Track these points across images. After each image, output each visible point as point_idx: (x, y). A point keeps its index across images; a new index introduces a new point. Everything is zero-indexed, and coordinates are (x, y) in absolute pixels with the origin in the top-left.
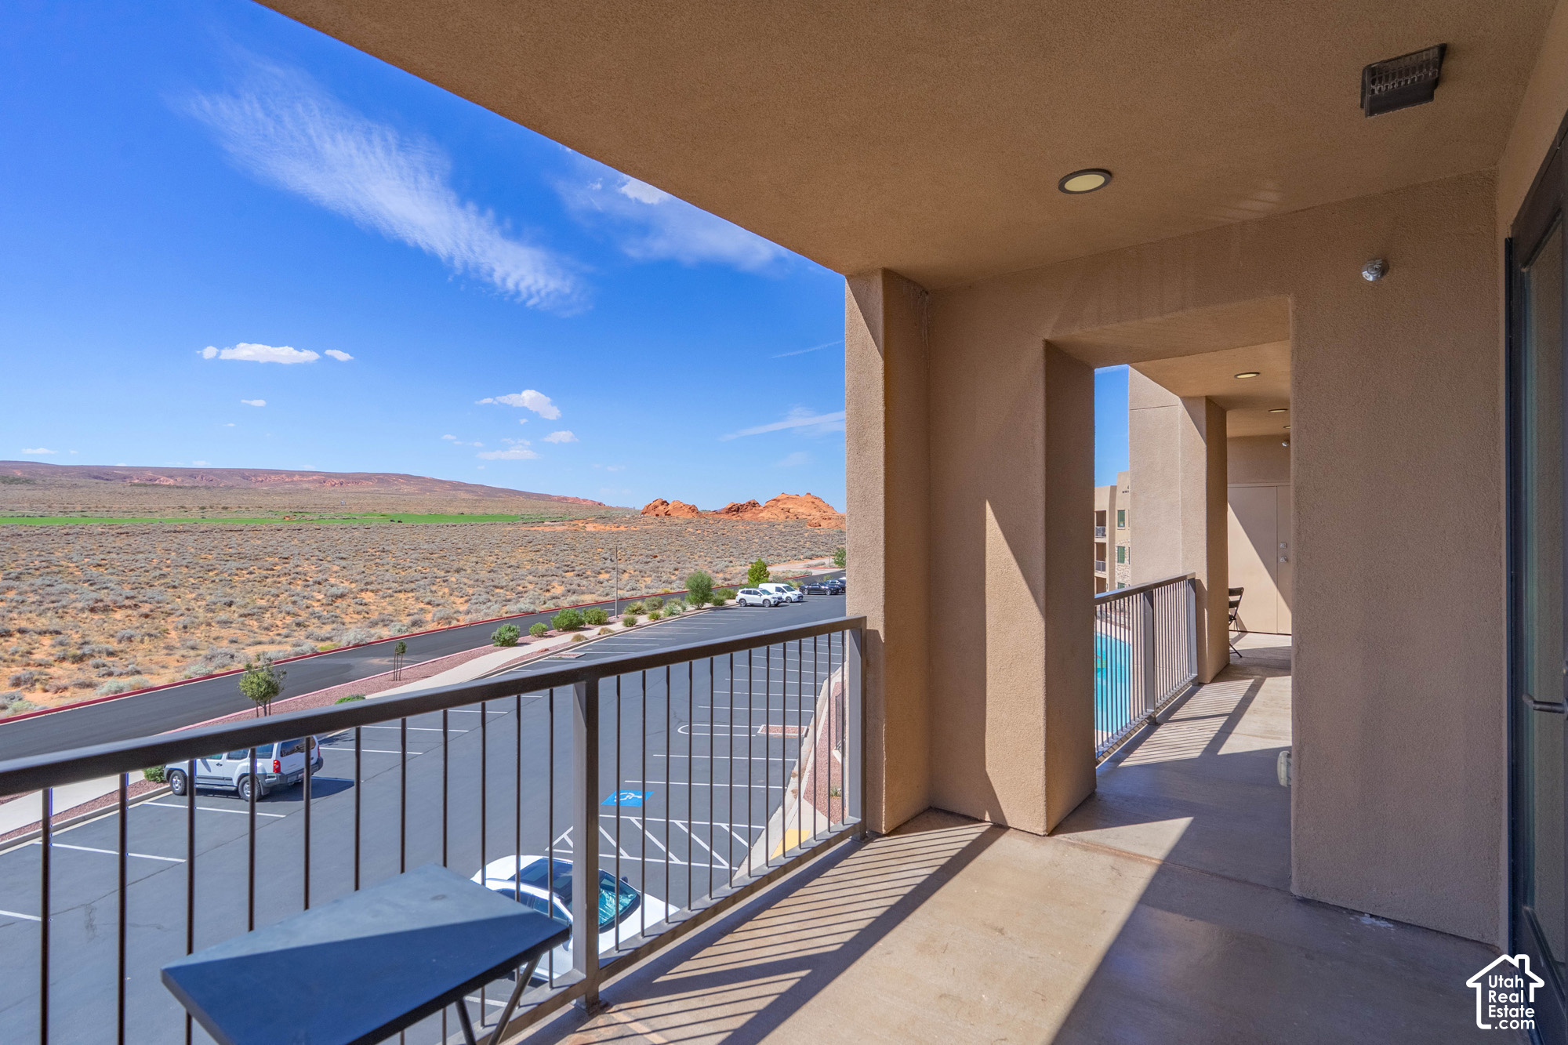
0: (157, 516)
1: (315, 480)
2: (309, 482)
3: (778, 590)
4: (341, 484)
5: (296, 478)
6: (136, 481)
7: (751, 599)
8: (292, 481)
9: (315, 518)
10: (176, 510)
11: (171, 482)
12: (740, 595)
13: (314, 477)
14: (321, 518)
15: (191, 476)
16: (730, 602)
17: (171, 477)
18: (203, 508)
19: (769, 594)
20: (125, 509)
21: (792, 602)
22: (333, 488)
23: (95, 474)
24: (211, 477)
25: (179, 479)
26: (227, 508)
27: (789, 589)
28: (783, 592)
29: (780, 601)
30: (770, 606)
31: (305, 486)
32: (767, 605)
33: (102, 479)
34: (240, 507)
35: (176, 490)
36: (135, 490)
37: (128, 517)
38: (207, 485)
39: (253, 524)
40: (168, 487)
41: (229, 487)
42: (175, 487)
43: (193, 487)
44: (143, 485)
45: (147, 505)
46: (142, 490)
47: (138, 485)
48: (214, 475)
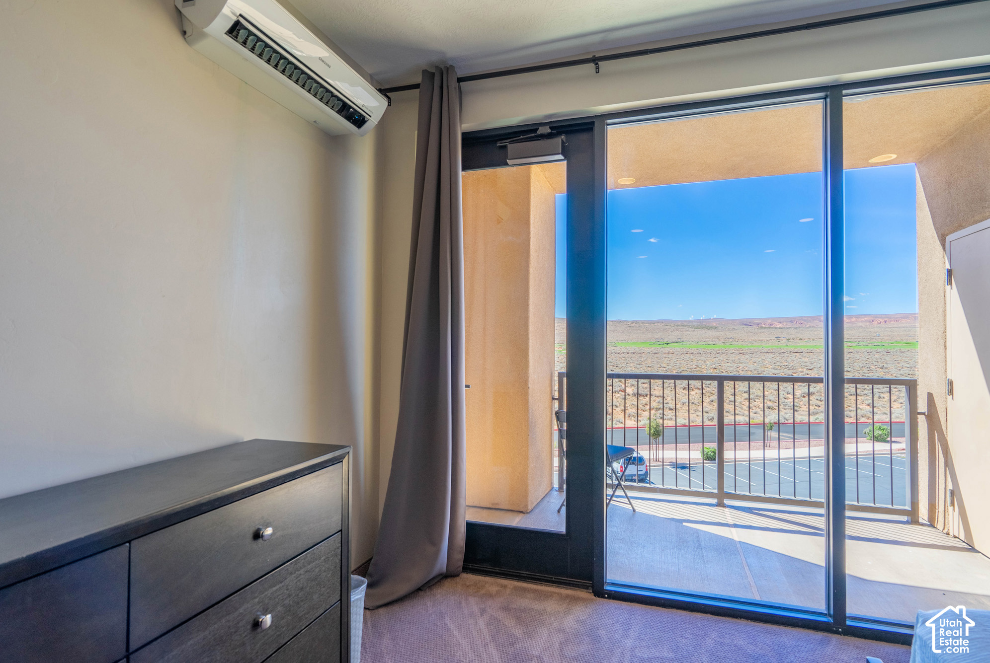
0: (763, 344)
1: (866, 321)
2: (862, 322)
4: (886, 322)
5: (854, 320)
6: (763, 326)
8: (851, 322)
9: (854, 345)
10: (775, 341)
11: (781, 325)
13: (866, 319)
14: (859, 345)
15: (791, 322)
17: (780, 323)
18: (789, 340)
20: (751, 341)
22: (879, 325)
23: (745, 323)
24: (802, 322)
25: (785, 324)
26: (802, 339)
31: (859, 324)
33: (748, 325)
34: (809, 339)
35: (779, 330)
36: (760, 331)
37: (749, 344)
38: (797, 326)
39: (812, 349)
40: (776, 328)
41: (810, 327)
42: (780, 328)
43: (789, 328)
44: (765, 328)
45: (761, 339)
46: (763, 330)
47: (763, 328)
48: (803, 320)
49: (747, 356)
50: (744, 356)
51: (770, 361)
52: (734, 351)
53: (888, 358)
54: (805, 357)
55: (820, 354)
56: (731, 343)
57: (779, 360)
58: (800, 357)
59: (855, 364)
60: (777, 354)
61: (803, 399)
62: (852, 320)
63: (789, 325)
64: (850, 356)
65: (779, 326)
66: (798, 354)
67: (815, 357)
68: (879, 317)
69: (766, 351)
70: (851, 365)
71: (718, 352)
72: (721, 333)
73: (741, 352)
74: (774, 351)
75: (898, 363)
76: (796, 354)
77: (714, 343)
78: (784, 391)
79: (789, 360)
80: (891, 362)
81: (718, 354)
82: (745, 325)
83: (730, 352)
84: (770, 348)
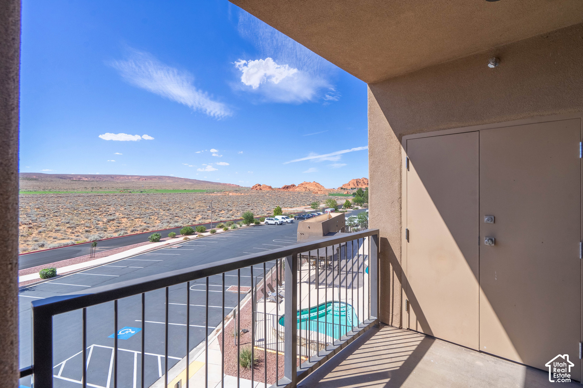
0: (75, 191)
1: (136, 178)
2: (134, 179)
3: (283, 218)
4: (146, 180)
5: (130, 178)
6: (75, 179)
7: (270, 222)
9: (131, 191)
10: (83, 189)
11: (87, 179)
12: (266, 220)
13: (136, 177)
15: (93, 177)
16: (262, 223)
17: (86, 178)
18: (93, 188)
19: (278, 220)
20: (66, 189)
21: (288, 223)
22: (142, 181)
23: (60, 177)
25: (89, 178)
26: (101, 188)
27: (287, 218)
28: (285, 219)
29: (282, 223)
30: (278, 225)
31: (133, 180)
32: (276, 224)
33: (63, 178)
34: (106, 188)
36: (72, 182)
37: (65, 191)
38: (98, 180)
39: (108, 193)
40: (84, 181)
41: (105, 181)
42: (86, 181)
43: (93, 181)
44: (76, 180)
45: (73, 187)
46: (74, 182)
47: (74, 180)
48: (101, 177)
49: (64, 199)
50: (62, 198)
51: (82, 201)
52: (53, 195)
53: (149, 198)
54: (104, 198)
55: (113, 196)
56: (50, 190)
57: (88, 201)
58: (101, 198)
59: (133, 201)
60: (86, 197)
61: (108, 223)
63: (93, 179)
64: (130, 197)
65: (85, 180)
66: (99, 197)
67: (110, 198)
68: (142, 177)
69: (78, 195)
70: (131, 202)
71: (39, 196)
72: (41, 183)
73: (59, 196)
75: (154, 200)
77: (35, 190)
78: (95, 220)
79: (94, 200)
80: (151, 200)
81: (40, 198)
82: (61, 178)
83: (50, 196)
84: (80, 193)
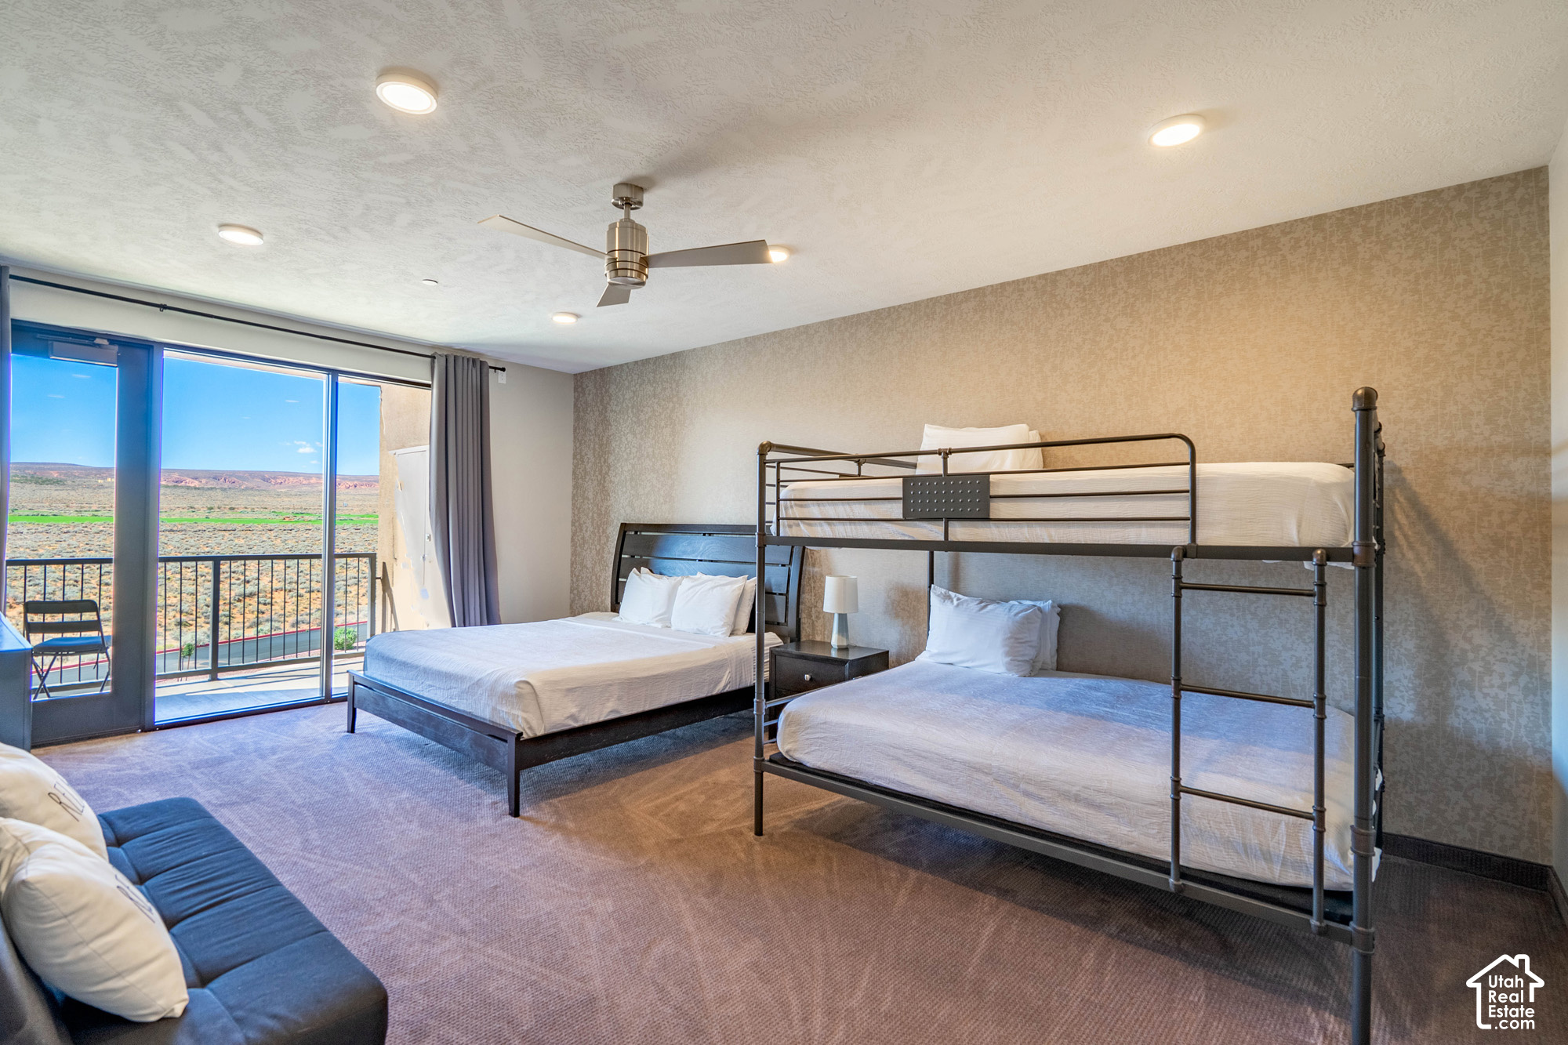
4: (356, 486)
10: (186, 510)
11: (196, 483)
15: (215, 478)
17: (196, 479)
18: (211, 508)
24: (234, 479)
25: (204, 481)
26: (234, 509)
34: (246, 508)
35: (195, 491)
38: (226, 486)
39: (251, 524)
40: (188, 488)
41: (247, 489)
42: (195, 488)
43: (212, 489)
48: (237, 477)
51: (178, 545)
52: (101, 528)
53: (357, 538)
54: (238, 538)
55: (263, 532)
56: (96, 513)
57: (193, 544)
58: (231, 537)
59: (315, 547)
60: (191, 533)
62: (312, 481)
63: (212, 484)
64: (308, 535)
65: (193, 485)
66: (227, 533)
67: (255, 537)
68: (347, 479)
69: (169, 528)
70: (309, 548)
72: (72, 493)
74: (184, 527)
75: (369, 544)
76: (223, 533)
79: (212, 542)
80: (361, 544)
83: (94, 530)
84: (176, 523)
